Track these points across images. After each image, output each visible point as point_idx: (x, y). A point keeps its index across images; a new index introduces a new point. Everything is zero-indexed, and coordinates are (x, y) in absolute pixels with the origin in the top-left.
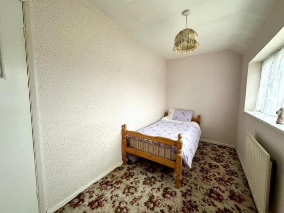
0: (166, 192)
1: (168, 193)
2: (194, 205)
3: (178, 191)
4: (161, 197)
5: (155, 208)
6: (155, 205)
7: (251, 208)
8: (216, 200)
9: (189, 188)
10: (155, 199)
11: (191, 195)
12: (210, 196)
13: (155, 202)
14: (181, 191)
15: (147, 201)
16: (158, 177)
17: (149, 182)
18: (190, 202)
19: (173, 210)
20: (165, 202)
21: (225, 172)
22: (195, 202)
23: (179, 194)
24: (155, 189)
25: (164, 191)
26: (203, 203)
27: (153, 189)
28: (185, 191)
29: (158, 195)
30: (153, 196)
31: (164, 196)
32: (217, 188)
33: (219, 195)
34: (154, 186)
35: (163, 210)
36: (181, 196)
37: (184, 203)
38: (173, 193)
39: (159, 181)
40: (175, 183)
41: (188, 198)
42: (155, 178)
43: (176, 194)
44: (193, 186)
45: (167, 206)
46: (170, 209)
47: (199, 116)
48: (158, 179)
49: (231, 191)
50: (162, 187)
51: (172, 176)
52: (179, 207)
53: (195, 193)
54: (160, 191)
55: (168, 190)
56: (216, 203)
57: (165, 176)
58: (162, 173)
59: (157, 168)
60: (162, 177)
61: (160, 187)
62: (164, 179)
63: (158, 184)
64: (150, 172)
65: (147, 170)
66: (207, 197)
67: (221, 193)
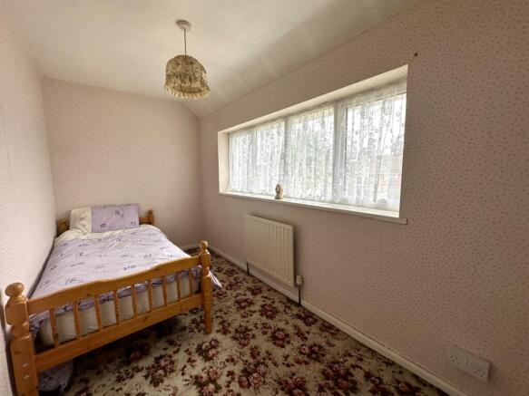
0: (204, 353)
1: (207, 351)
2: (243, 329)
3: (213, 335)
4: (208, 364)
5: (219, 382)
6: (214, 382)
7: (269, 290)
8: (249, 306)
9: (220, 320)
10: (205, 376)
11: (229, 324)
12: (243, 308)
13: (210, 379)
14: (218, 331)
15: (200, 392)
16: (165, 349)
17: (161, 372)
18: (237, 331)
19: (235, 358)
20: (219, 362)
21: (225, 276)
22: (240, 326)
23: (219, 337)
24: (185, 367)
25: (200, 355)
26: (246, 320)
27: (183, 370)
28: (221, 327)
29: (200, 368)
30: (197, 377)
31: (208, 359)
32: (237, 295)
33: (246, 300)
34: (179, 366)
35: (229, 372)
36: (223, 336)
37: (234, 338)
38: (213, 343)
39: (176, 352)
40: (199, 331)
41: (232, 330)
42: (162, 357)
43: (216, 341)
44: (219, 314)
45: (226, 363)
46: (232, 360)
47: (150, 213)
48: (170, 352)
49: (248, 289)
50: (190, 354)
51: (184, 328)
52: (235, 348)
53: (230, 319)
54: (195, 361)
55: (203, 347)
56: (252, 308)
57: (174, 337)
58: (164, 339)
59: (143, 342)
60: (172, 343)
61: (188, 357)
62: (178, 343)
63: (181, 358)
64: (138, 359)
65: (128, 363)
66: (242, 311)
67: (245, 297)
